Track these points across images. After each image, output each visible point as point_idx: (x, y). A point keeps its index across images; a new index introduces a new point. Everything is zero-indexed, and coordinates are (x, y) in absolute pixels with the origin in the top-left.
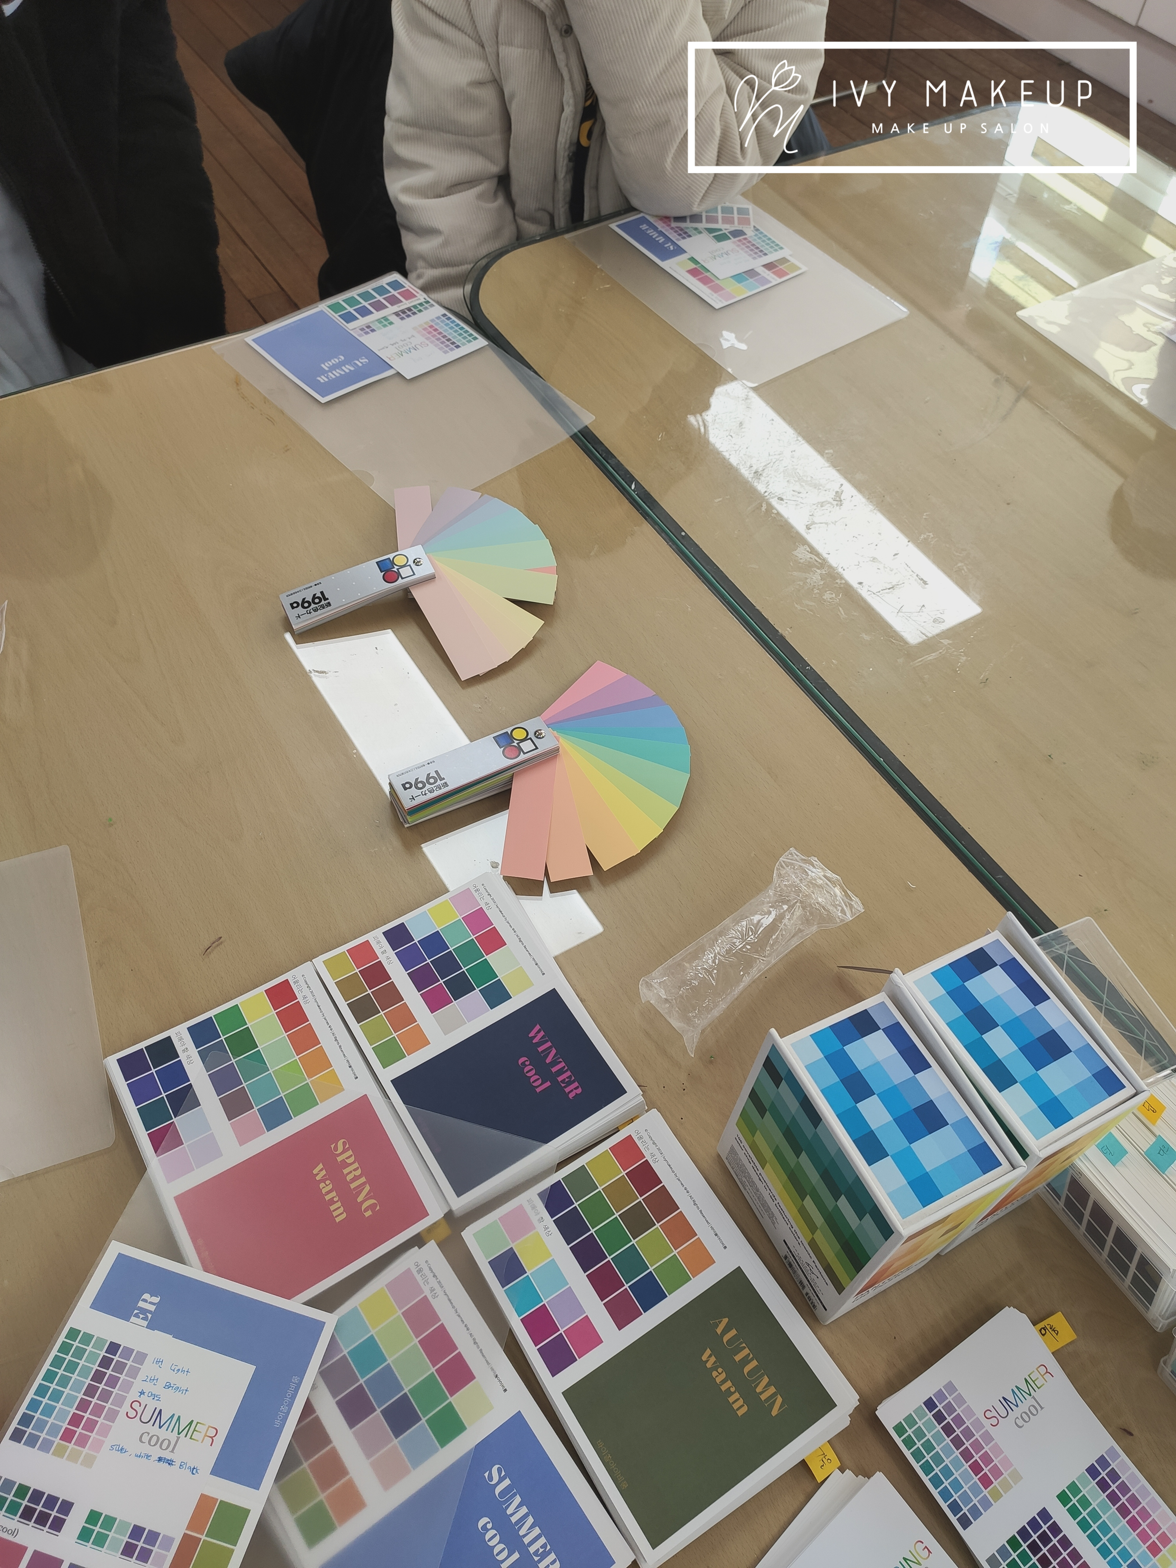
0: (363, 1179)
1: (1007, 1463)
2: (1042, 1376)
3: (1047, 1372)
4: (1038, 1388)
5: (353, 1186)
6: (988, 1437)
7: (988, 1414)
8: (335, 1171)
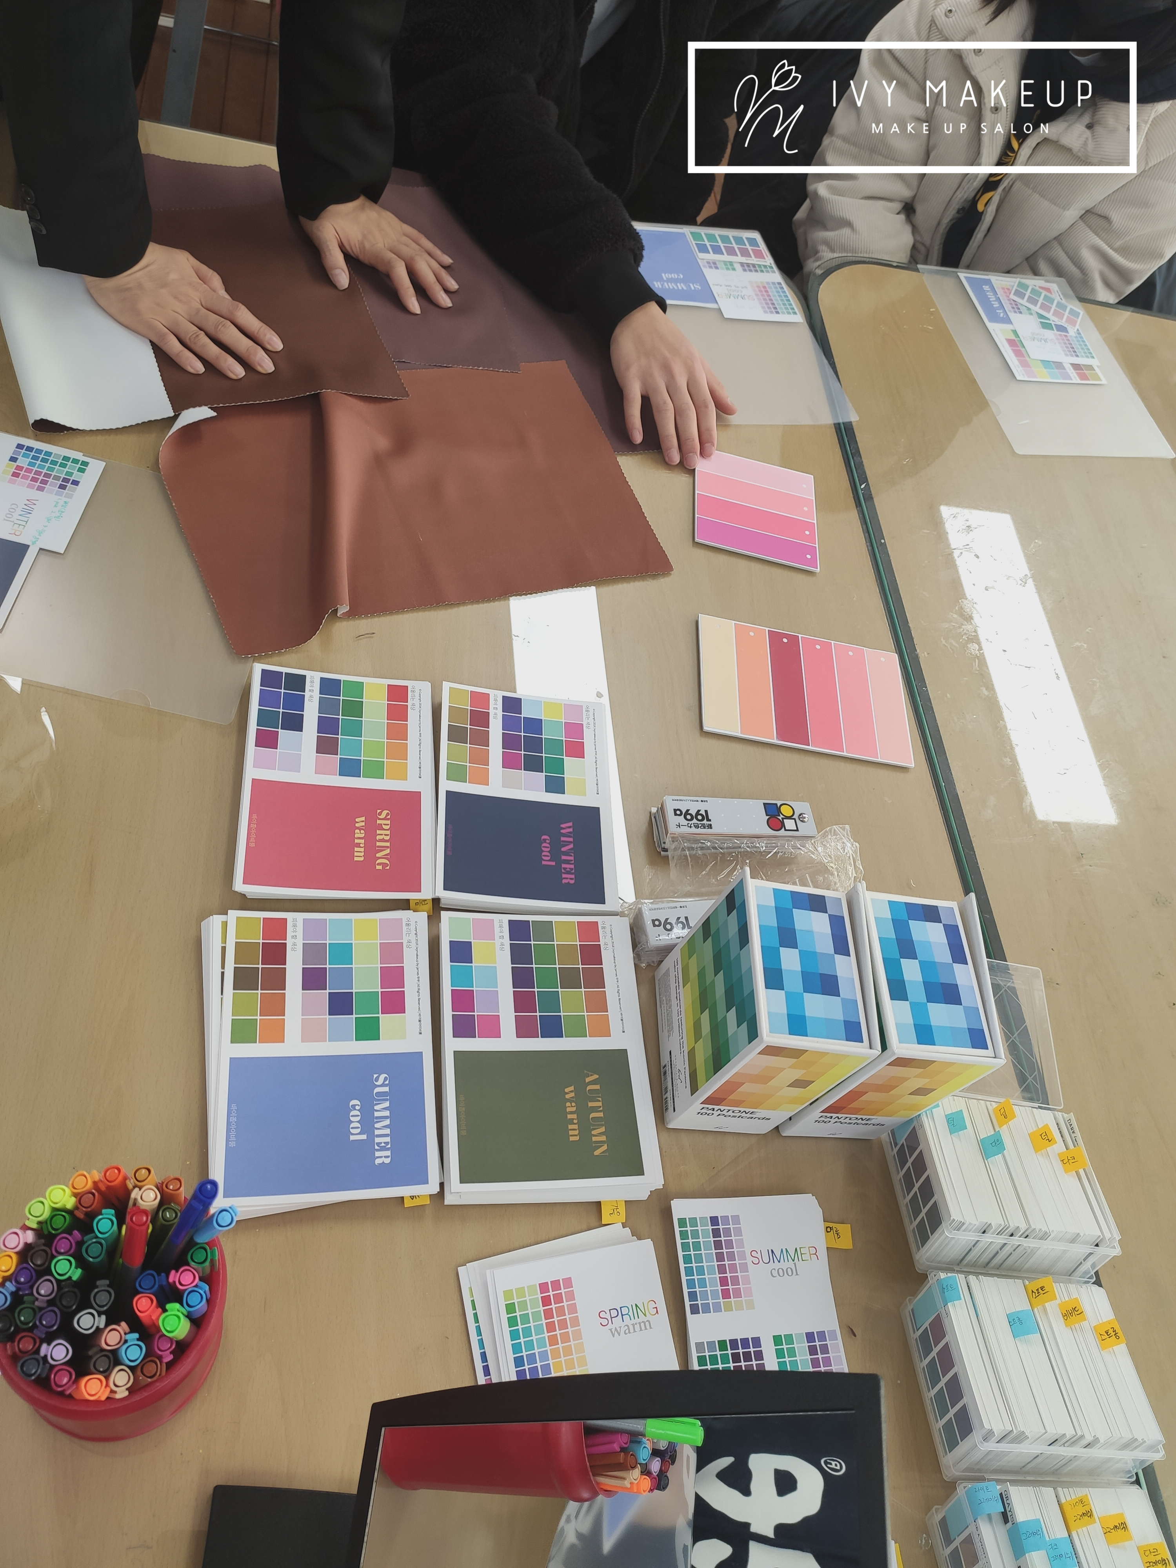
0: (388, 844)
1: (749, 1293)
2: (810, 1254)
3: (815, 1254)
4: (803, 1260)
5: (378, 844)
6: (744, 1267)
7: (754, 1254)
8: (371, 829)
